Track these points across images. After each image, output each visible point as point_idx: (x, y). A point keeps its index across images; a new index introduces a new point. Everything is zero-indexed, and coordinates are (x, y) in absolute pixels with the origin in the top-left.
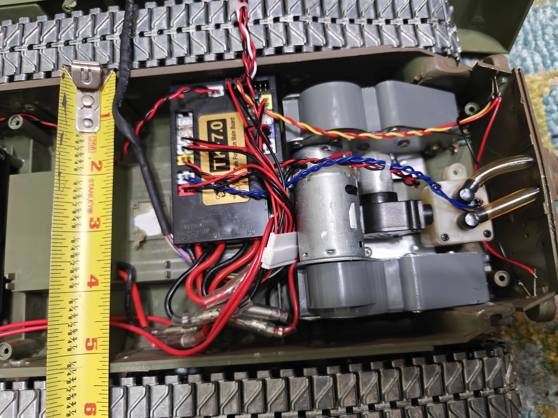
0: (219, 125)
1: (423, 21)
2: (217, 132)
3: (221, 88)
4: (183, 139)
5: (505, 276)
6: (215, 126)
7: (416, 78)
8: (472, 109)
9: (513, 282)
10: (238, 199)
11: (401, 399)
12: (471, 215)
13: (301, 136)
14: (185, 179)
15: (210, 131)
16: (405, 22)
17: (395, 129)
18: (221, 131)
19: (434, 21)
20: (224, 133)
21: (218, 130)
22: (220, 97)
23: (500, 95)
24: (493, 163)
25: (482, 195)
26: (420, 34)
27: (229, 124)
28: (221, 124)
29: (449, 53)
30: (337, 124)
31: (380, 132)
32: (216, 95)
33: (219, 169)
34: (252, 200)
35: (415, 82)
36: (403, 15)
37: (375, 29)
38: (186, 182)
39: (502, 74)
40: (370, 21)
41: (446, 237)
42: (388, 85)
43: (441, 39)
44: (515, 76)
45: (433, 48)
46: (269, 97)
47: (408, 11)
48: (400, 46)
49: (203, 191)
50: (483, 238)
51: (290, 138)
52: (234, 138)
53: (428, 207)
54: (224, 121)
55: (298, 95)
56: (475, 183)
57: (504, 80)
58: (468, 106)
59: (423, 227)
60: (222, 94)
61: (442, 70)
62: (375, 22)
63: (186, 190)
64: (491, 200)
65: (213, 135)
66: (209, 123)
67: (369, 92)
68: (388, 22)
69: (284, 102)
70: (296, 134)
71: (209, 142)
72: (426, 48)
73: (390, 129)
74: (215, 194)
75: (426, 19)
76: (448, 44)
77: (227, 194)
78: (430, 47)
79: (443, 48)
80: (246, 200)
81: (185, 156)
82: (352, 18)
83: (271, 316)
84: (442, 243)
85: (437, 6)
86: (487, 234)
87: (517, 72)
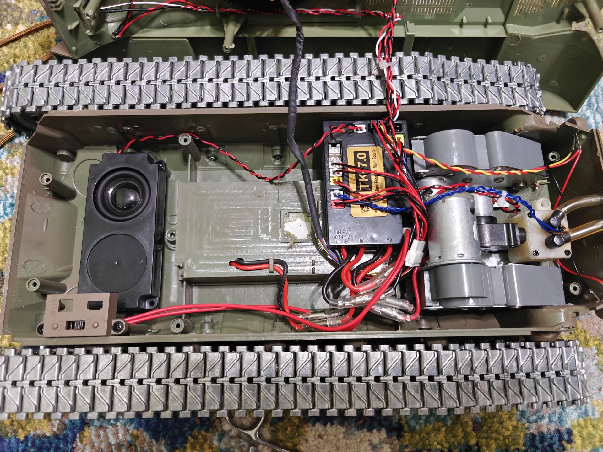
0: (363, 156)
1: (519, 85)
2: (362, 161)
3: (364, 126)
4: (333, 164)
5: (577, 286)
6: (360, 156)
7: (516, 130)
8: (553, 157)
9: (582, 292)
10: (379, 213)
11: (503, 373)
12: (558, 237)
13: (427, 169)
14: (335, 196)
15: (356, 160)
16: (506, 85)
17: (499, 169)
18: (365, 160)
19: (528, 86)
20: (368, 162)
21: (363, 159)
22: (362, 133)
23: (580, 148)
24: (573, 200)
25: (565, 223)
26: (516, 95)
27: (371, 156)
28: (365, 155)
29: (538, 112)
30: (456, 161)
31: (488, 170)
32: (359, 132)
33: (363, 190)
34: (390, 215)
35: (515, 133)
36: (504, 79)
37: (482, 89)
38: (336, 198)
39: (581, 132)
40: (479, 83)
41: (537, 253)
42: (496, 135)
43: (532, 100)
44: (593, 135)
45: (526, 107)
46: (402, 136)
47: (508, 76)
48: (501, 103)
49: (352, 205)
50: (564, 256)
51: (418, 169)
52: (375, 166)
53: (522, 230)
54: (367, 153)
55: (425, 137)
56: (561, 214)
57: (583, 137)
58: (551, 154)
59: (519, 244)
60: (365, 131)
61: (537, 125)
62: (483, 84)
63: (336, 204)
64: (571, 227)
65: (359, 163)
66: (355, 153)
67: (480, 138)
68: (492, 84)
69: (412, 141)
70: (422, 167)
71: (355, 167)
72: (521, 106)
73: (496, 169)
74: (360, 209)
75: (521, 84)
76: (537, 104)
77: (370, 209)
78: (524, 106)
79: (534, 107)
80: (385, 214)
81: (336, 178)
82: (466, 79)
83: (401, 306)
84: (533, 258)
85: (529, 74)
86: (567, 252)
87: (595, 132)
